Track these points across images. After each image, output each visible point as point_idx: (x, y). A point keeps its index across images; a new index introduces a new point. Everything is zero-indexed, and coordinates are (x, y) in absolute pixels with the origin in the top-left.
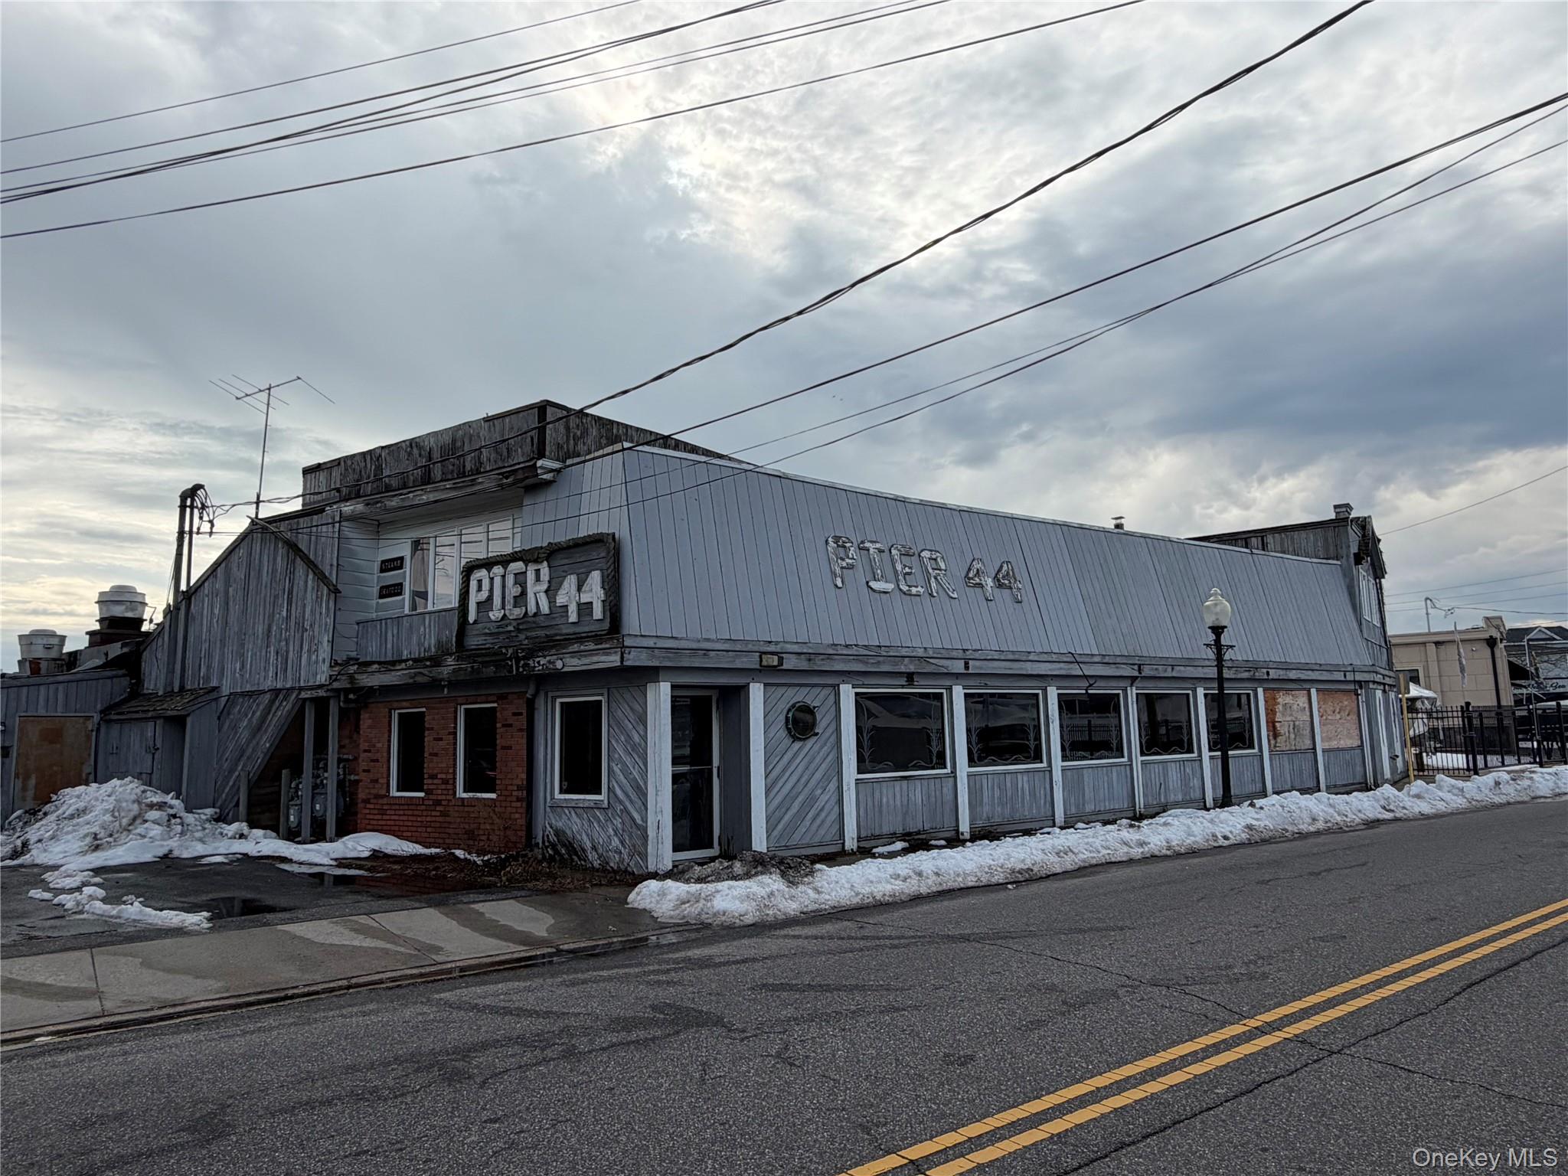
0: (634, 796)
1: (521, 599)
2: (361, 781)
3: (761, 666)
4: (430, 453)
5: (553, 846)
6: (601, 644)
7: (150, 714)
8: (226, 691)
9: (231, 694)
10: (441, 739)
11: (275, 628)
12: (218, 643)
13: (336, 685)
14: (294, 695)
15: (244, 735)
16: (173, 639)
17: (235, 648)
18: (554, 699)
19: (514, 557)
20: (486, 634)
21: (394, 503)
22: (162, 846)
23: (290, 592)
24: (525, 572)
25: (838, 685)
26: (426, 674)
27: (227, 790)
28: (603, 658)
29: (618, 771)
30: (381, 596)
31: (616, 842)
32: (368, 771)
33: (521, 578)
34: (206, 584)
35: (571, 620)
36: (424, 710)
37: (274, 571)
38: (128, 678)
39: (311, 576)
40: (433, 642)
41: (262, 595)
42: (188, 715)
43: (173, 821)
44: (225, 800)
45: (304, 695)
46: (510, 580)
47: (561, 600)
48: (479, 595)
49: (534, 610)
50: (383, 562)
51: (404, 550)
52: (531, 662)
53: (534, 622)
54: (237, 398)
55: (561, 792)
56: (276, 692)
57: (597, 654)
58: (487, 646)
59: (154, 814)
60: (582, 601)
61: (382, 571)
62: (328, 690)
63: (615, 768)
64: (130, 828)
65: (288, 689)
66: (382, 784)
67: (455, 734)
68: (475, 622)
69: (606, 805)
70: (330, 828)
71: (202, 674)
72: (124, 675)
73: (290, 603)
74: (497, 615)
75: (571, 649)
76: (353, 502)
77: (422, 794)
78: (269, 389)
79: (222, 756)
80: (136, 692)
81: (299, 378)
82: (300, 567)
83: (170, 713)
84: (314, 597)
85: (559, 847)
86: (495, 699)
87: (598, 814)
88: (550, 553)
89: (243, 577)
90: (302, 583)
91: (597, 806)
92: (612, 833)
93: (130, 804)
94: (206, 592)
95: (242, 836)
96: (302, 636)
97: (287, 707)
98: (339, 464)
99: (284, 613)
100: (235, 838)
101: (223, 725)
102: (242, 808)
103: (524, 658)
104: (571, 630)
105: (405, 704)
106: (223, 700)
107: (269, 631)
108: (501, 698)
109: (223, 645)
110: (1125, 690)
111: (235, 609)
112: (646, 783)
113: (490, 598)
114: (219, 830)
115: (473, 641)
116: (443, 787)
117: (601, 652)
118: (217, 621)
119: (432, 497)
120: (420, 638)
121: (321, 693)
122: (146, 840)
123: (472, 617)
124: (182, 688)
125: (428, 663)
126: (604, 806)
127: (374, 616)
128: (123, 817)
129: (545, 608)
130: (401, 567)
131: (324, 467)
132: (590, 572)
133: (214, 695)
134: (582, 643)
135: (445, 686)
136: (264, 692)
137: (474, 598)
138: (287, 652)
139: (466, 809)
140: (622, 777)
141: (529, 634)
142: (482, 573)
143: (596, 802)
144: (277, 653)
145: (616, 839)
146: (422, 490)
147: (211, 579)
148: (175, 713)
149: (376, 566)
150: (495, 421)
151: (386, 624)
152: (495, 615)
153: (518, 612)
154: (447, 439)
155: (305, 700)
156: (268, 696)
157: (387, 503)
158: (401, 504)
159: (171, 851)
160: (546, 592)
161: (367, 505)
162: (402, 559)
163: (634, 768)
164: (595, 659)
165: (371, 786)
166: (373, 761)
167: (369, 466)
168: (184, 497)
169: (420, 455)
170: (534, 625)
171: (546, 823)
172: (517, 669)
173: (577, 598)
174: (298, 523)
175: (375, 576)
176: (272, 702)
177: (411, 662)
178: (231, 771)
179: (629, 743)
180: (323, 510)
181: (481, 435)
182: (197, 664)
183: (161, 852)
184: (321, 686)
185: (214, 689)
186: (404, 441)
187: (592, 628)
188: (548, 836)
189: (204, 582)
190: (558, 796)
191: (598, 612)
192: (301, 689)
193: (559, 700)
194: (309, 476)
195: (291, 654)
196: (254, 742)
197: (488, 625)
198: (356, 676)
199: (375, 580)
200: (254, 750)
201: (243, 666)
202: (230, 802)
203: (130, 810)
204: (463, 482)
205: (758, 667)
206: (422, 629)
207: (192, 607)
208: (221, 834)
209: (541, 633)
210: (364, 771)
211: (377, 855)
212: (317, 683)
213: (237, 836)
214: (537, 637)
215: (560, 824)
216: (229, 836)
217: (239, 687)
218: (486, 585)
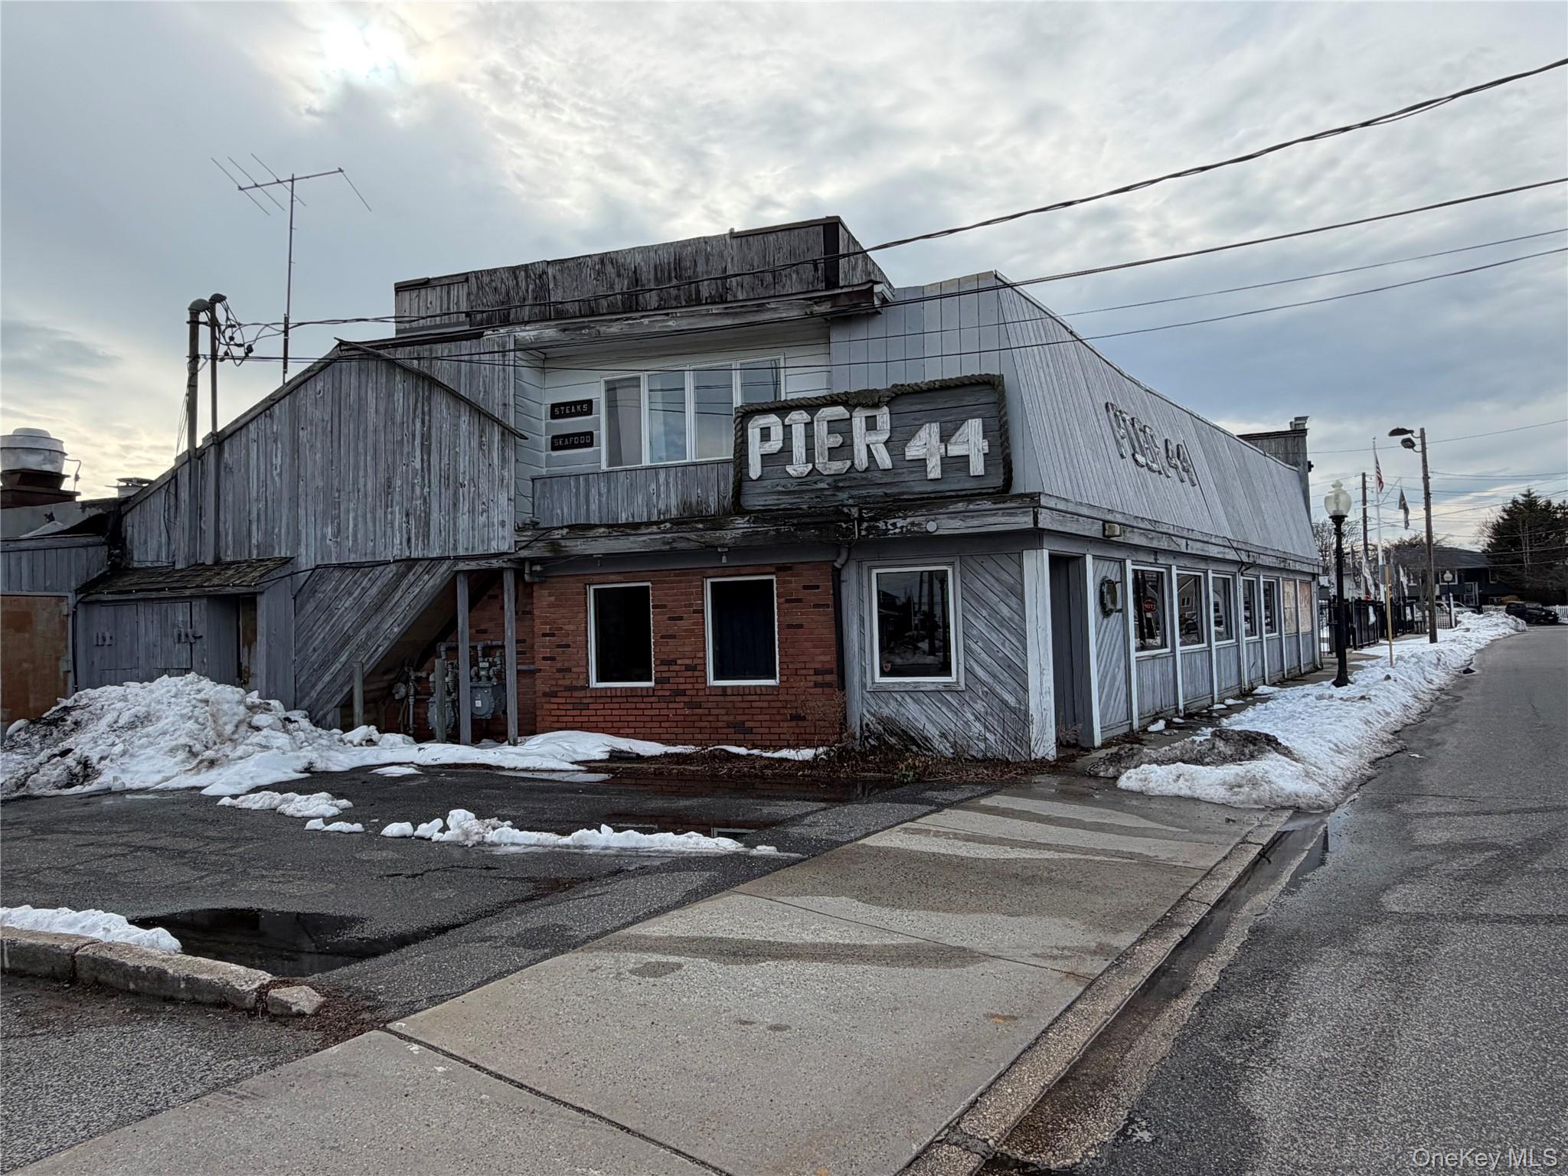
0: (1004, 676)
1: (843, 451)
2: (540, 670)
3: (1104, 535)
4: (635, 272)
5: (879, 738)
6: (1004, 502)
7: (188, 592)
8: (306, 560)
9: (317, 567)
10: (681, 618)
11: (399, 483)
12: (285, 504)
13: (524, 553)
14: (445, 567)
15: (349, 621)
16: (196, 495)
17: (320, 507)
18: (870, 569)
19: (832, 401)
20: (780, 493)
21: (615, 329)
22: (298, 758)
23: (426, 438)
24: (851, 419)
25: (1124, 560)
26: (692, 538)
27: (320, 686)
28: (1003, 519)
29: (979, 650)
30: (554, 448)
31: (977, 727)
32: (552, 659)
33: (842, 426)
34: (252, 427)
35: (931, 476)
36: (649, 584)
37: (389, 415)
38: (106, 548)
39: (465, 418)
40: (673, 502)
41: (370, 442)
42: (262, 593)
43: (291, 726)
44: (317, 700)
45: (462, 566)
46: (821, 429)
47: (913, 451)
48: (767, 445)
49: (865, 464)
50: (553, 406)
51: (597, 393)
52: (881, 525)
53: (865, 479)
54: (240, 189)
55: (883, 674)
56: (410, 563)
57: (994, 515)
58: (782, 507)
59: (260, 719)
60: (951, 453)
61: (553, 416)
62: (509, 560)
63: (973, 646)
64: (236, 736)
65: (432, 559)
66: (578, 674)
67: (702, 611)
68: (760, 478)
69: (963, 686)
70: (512, 729)
71: (254, 541)
72: (104, 544)
73: (426, 449)
74: (800, 470)
75: (952, 508)
76: (538, 325)
77: (651, 684)
78: (292, 180)
79: (305, 643)
80: (119, 566)
81: (341, 170)
82: (441, 406)
83: (230, 590)
84: (475, 443)
85: (887, 737)
86: (773, 570)
87: (948, 697)
88: (897, 396)
89: (327, 417)
90: (446, 427)
91: (949, 689)
92: (972, 718)
93: (234, 706)
94: (253, 435)
95: (370, 742)
96: (456, 493)
97: (432, 582)
98: (467, 280)
99: (418, 465)
100: (361, 745)
101: (302, 607)
102: (358, 708)
103: (871, 519)
104: (930, 488)
105: (612, 577)
106: (303, 577)
107: (389, 483)
108: (780, 569)
109: (295, 501)
110: (1234, 576)
111: (314, 461)
112: (1025, 662)
113: (786, 451)
114: (337, 737)
115: (754, 501)
116: (689, 673)
117: (1000, 512)
118: (280, 475)
120: (649, 499)
121: (495, 564)
122: (275, 750)
123: (755, 470)
124: (217, 561)
125: (701, 526)
126: (959, 689)
127: (544, 471)
128: (225, 724)
129: (884, 459)
130: (589, 413)
131: (434, 283)
132: (964, 421)
133: (288, 569)
134: (970, 502)
135: (721, 554)
136: (388, 563)
137: (755, 450)
138: (428, 514)
139: (729, 699)
140: (984, 655)
141: (855, 492)
142: (772, 420)
143: (946, 685)
144: (407, 515)
145: (977, 724)
146: (667, 314)
147: (262, 420)
148: (244, 590)
149: (544, 411)
150: (751, 238)
151: (587, 481)
152: (798, 468)
153: (838, 466)
154: (665, 257)
155: (458, 572)
156: (393, 567)
157: (603, 329)
158: (626, 330)
159: (311, 763)
160: (886, 443)
161: (565, 330)
162: (590, 402)
163: (1003, 645)
164: (991, 520)
165: (558, 675)
166: (559, 646)
167: (523, 285)
168: (195, 309)
169: (619, 275)
170: (864, 483)
171: (862, 711)
172: (859, 533)
173: (943, 450)
174: (431, 350)
175: (543, 424)
176: (400, 577)
177: (668, 525)
178: (325, 665)
179: (996, 618)
180: (480, 336)
181: (725, 253)
182: (245, 529)
183: (302, 764)
184: (498, 555)
185: (286, 561)
186: (589, 256)
187: (968, 485)
188: (867, 725)
189: (246, 424)
190: (878, 679)
191: (977, 467)
192: (457, 558)
193: (875, 572)
194: (407, 295)
195: (435, 516)
196: (370, 626)
197: (783, 482)
198: (563, 543)
199: (543, 428)
200: (369, 636)
201: (337, 533)
202: (329, 701)
203: (235, 714)
204: (742, 307)
205: (1101, 536)
206: (653, 486)
207: (226, 455)
208: (341, 740)
209: (880, 491)
210: (544, 659)
211: (616, 756)
212: (493, 551)
213: (364, 743)
214: (869, 497)
215: (886, 712)
216: (355, 743)
217: (333, 558)
218: (777, 434)
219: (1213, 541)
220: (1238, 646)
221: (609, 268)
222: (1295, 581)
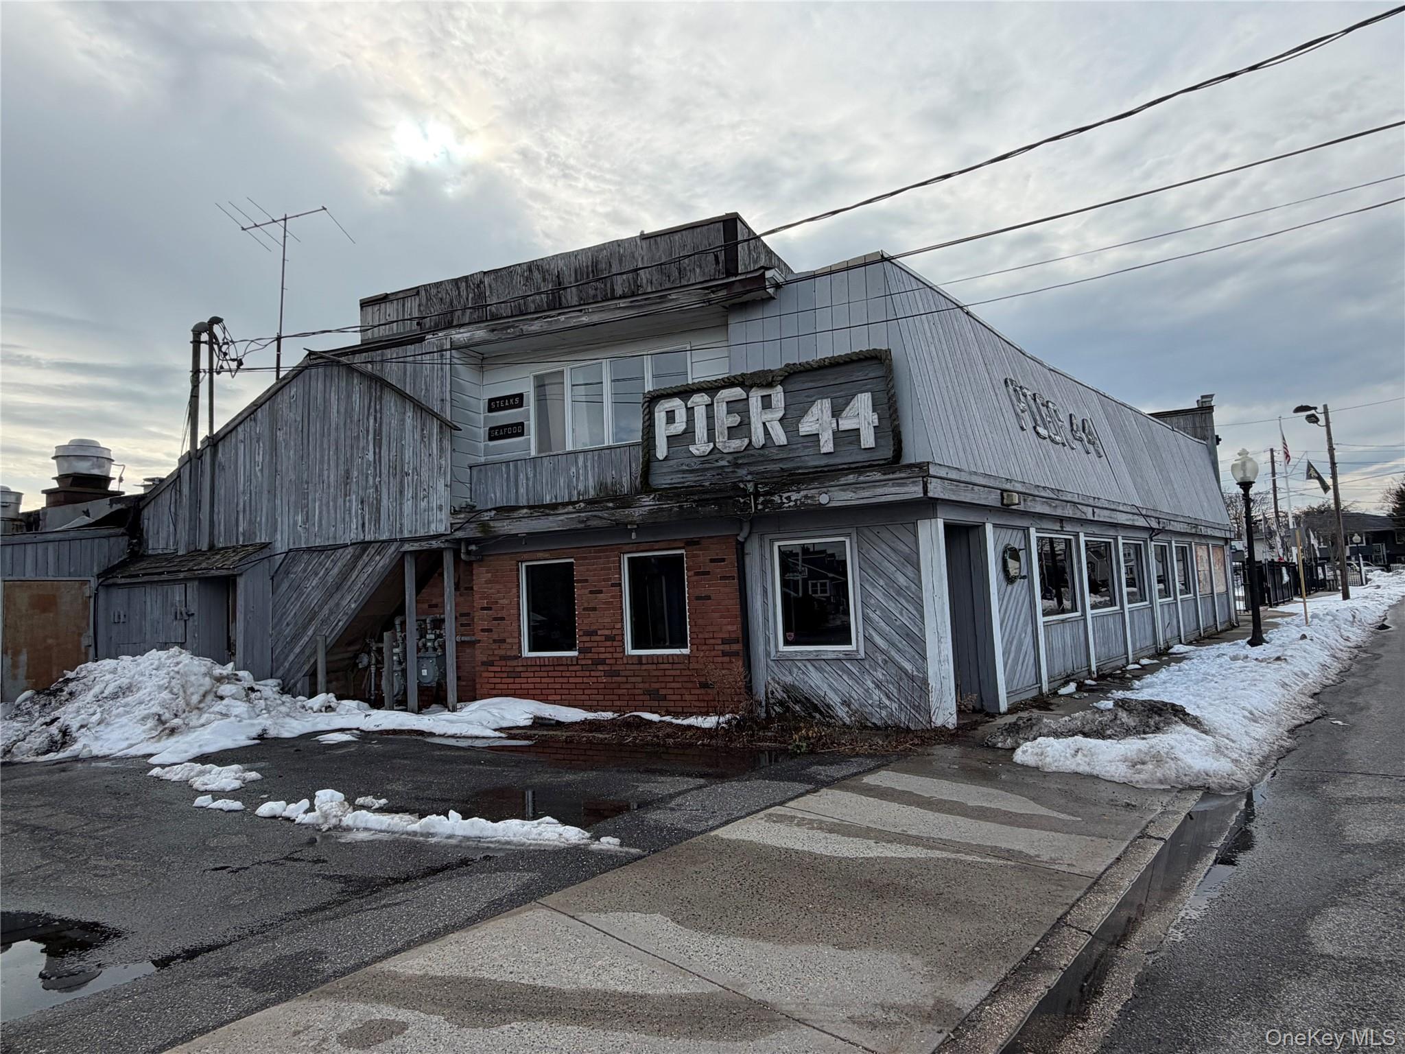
0: (903, 644)
1: (741, 429)
2: (479, 641)
3: (1002, 504)
4: (558, 276)
5: (781, 703)
6: (893, 473)
7: (182, 575)
8: (281, 546)
9: (290, 550)
10: (600, 592)
11: (355, 474)
12: (265, 496)
13: (459, 534)
14: (393, 548)
15: (315, 597)
16: (196, 490)
17: (293, 498)
18: (772, 541)
19: (729, 383)
20: (684, 472)
21: (536, 327)
22: (253, 725)
23: (378, 434)
24: (747, 399)
25: (1028, 528)
26: (603, 517)
27: (291, 657)
28: (893, 490)
29: (877, 619)
30: (491, 438)
31: (877, 695)
32: (489, 630)
33: (740, 406)
34: (240, 429)
35: (824, 450)
36: (572, 560)
37: (349, 413)
38: (127, 538)
39: (409, 414)
40: (591, 483)
41: (332, 438)
42: (241, 575)
43: (253, 695)
44: (289, 670)
45: (407, 547)
46: (721, 410)
47: (806, 427)
48: (672, 427)
49: (762, 442)
50: (490, 401)
51: (527, 388)
52: (776, 498)
53: (763, 455)
54: (243, 229)
55: (787, 643)
56: (364, 545)
57: (884, 486)
58: (686, 484)
59: (226, 689)
60: (842, 428)
61: (490, 410)
62: (447, 541)
63: (872, 615)
64: (202, 705)
65: (383, 542)
66: (512, 644)
67: (620, 585)
68: (666, 459)
69: (862, 655)
70: (452, 696)
71: (241, 529)
72: (123, 535)
73: (378, 443)
74: (702, 449)
75: (843, 481)
76: (470, 328)
77: (575, 653)
78: (285, 220)
79: (280, 620)
80: (137, 554)
81: (324, 209)
82: (391, 404)
83: (214, 573)
84: (417, 436)
85: (791, 704)
86: (683, 545)
87: (848, 665)
88: (790, 375)
89: (299, 419)
90: (394, 423)
91: (850, 657)
92: (871, 686)
93: (201, 678)
94: (241, 437)
95: (329, 708)
96: (402, 482)
97: (382, 562)
98: (418, 293)
99: (371, 457)
100: (321, 711)
101: (278, 586)
102: (321, 678)
103: (766, 494)
104: (823, 462)
105: (540, 555)
106: (279, 559)
107: (348, 472)
108: (689, 543)
109: (272, 493)
110: (1145, 541)
111: (288, 457)
112: (922, 630)
113: (689, 431)
114: (299, 703)
115: (662, 480)
116: (609, 644)
117: (891, 483)
118: (262, 470)
119: (596, 318)
120: (570, 481)
121: (435, 544)
122: (232, 719)
123: (661, 451)
124: (212, 547)
125: (611, 505)
126: (859, 657)
127: (482, 460)
128: (192, 694)
129: (780, 436)
130: (521, 405)
131: (391, 297)
132: (854, 396)
133: (266, 552)
134: (860, 474)
135: (631, 530)
136: (346, 546)
137: (662, 432)
138: (379, 501)
139: (644, 667)
140: (883, 624)
141: (752, 469)
142: (676, 403)
143: (846, 653)
144: (362, 502)
145: (877, 691)
146: (581, 311)
147: (247, 423)
148: (224, 572)
149: (483, 405)
150: (659, 239)
151: (516, 467)
152: (700, 447)
153: (737, 444)
154: (585, 261)
155: (405, 553)
156: (350, 550)
157: (525, 328)
158: (545, 327)
159: (265, 730)
160: (781, 420)
161: (493, 330)
162: (521, 396)
163: (901, 614)
164: (879, 491)
165: (494, 646)
166: (495, 619)
167: (464, 294)
168: (197, 332)
169: (544, 280)
170: (761, 459)
171: (766, 679)
172: (756, 507)
173: (834, 425)
174: (382, 355)
175: (482, 416)
176: (356, 558)
177: (582, 505)
178: (296, 637)
179: (893, 587)
180: (423, 339)
181: (636, 255)
182: (233, 519)
183: (255, 732)
184: (436, 537)
185: (265, 546)
186: (519, 265)
187: (859, 458)
188: (772, 693)
189: (235, 427)
190: (782, 648)
191: (868, 440)
192: (403, 541)
193: (777, 544)
194: (369, 309)
195: (385, 502)
196: (331, 603)
197: (687, 461)
198: (492, 524)
199: (481, 420)
200: (331, 612)
201: (307, 520)
202: (298, 671)
203: (201, 685)
205: (999, 505)
206: (573, 469)
207: (220, 455)
208: (303, 707)
209: (776, 467)
210: (483, 630)
211: (539, 722)
212: (432, 533)
213: (323, 709)
214: (767, 472)
215: (789, 679)
216: (315, 709)
217: (303, 542)
218: (681, 417)
219: (1121, 508)
220: (1152, 608)
221: (536, 274)
222: (1208, 545)
